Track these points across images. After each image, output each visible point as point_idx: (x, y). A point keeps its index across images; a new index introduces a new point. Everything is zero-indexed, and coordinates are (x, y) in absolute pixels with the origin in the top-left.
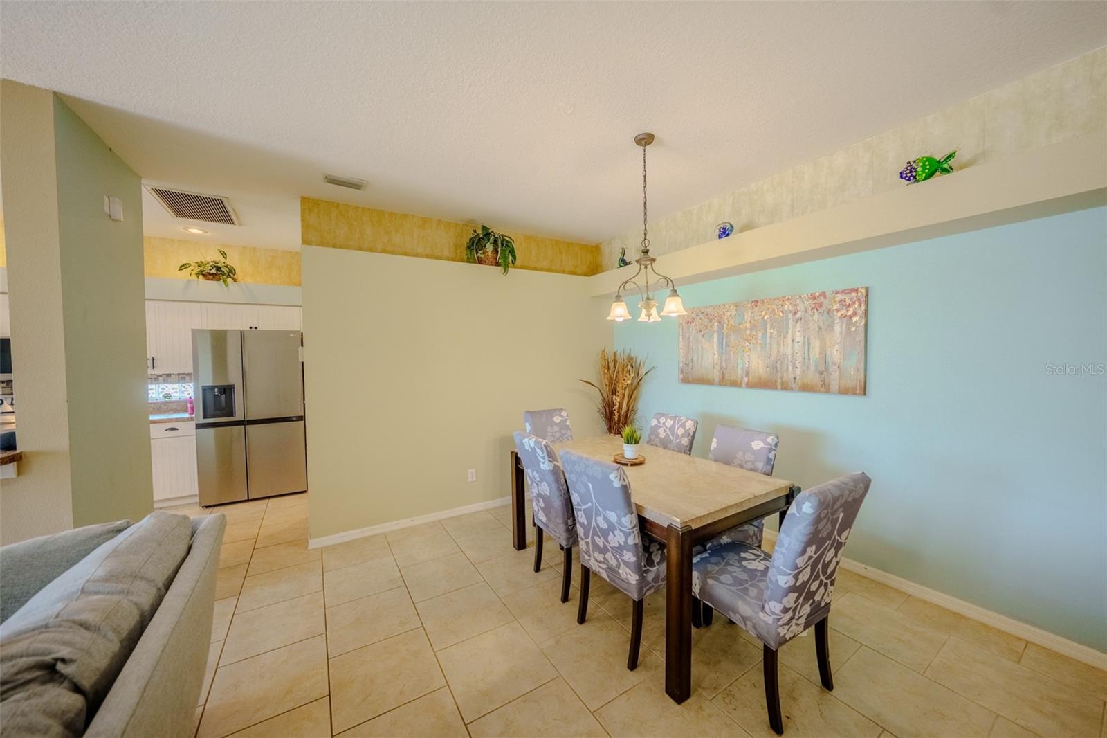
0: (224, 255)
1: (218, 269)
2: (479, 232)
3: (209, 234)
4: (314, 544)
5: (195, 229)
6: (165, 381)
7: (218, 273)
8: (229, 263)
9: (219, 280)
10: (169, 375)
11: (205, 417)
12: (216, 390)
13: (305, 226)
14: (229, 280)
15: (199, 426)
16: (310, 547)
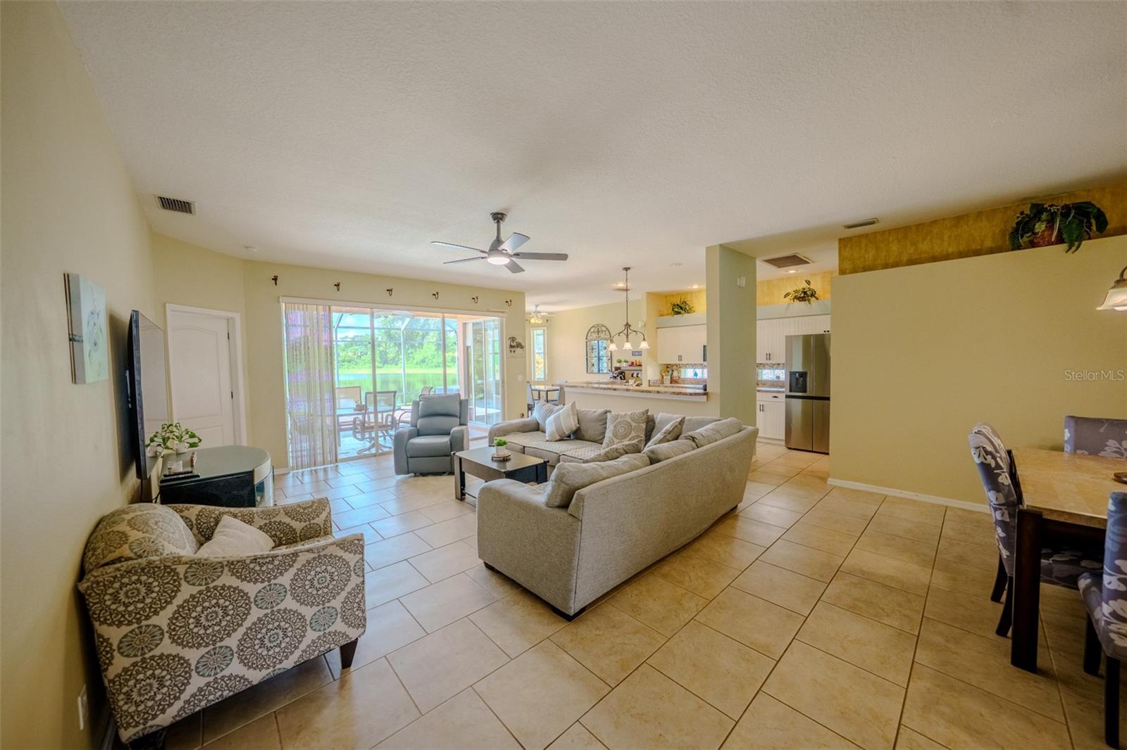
0: (808, 282)
1: (805, 293)
2: (1027, 212)
3: (800, 271)
4: (831, 481)
5: (792, 271)
6: (777, 368)
7: (805, 296)
8: (812, 287)
9: (805, 300)
10: (779, 364)
11: (791, 391)
12: (797, 375)
13: (842, 259)
14: (813, 299)
15: (787, 397)
16: (828, 483)
